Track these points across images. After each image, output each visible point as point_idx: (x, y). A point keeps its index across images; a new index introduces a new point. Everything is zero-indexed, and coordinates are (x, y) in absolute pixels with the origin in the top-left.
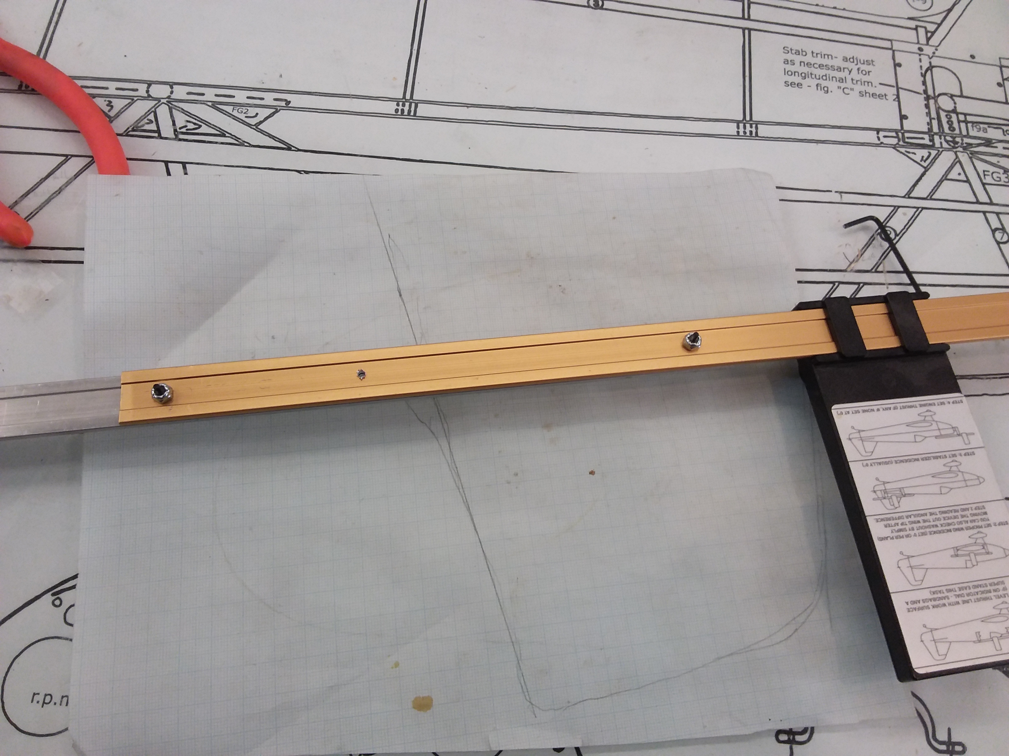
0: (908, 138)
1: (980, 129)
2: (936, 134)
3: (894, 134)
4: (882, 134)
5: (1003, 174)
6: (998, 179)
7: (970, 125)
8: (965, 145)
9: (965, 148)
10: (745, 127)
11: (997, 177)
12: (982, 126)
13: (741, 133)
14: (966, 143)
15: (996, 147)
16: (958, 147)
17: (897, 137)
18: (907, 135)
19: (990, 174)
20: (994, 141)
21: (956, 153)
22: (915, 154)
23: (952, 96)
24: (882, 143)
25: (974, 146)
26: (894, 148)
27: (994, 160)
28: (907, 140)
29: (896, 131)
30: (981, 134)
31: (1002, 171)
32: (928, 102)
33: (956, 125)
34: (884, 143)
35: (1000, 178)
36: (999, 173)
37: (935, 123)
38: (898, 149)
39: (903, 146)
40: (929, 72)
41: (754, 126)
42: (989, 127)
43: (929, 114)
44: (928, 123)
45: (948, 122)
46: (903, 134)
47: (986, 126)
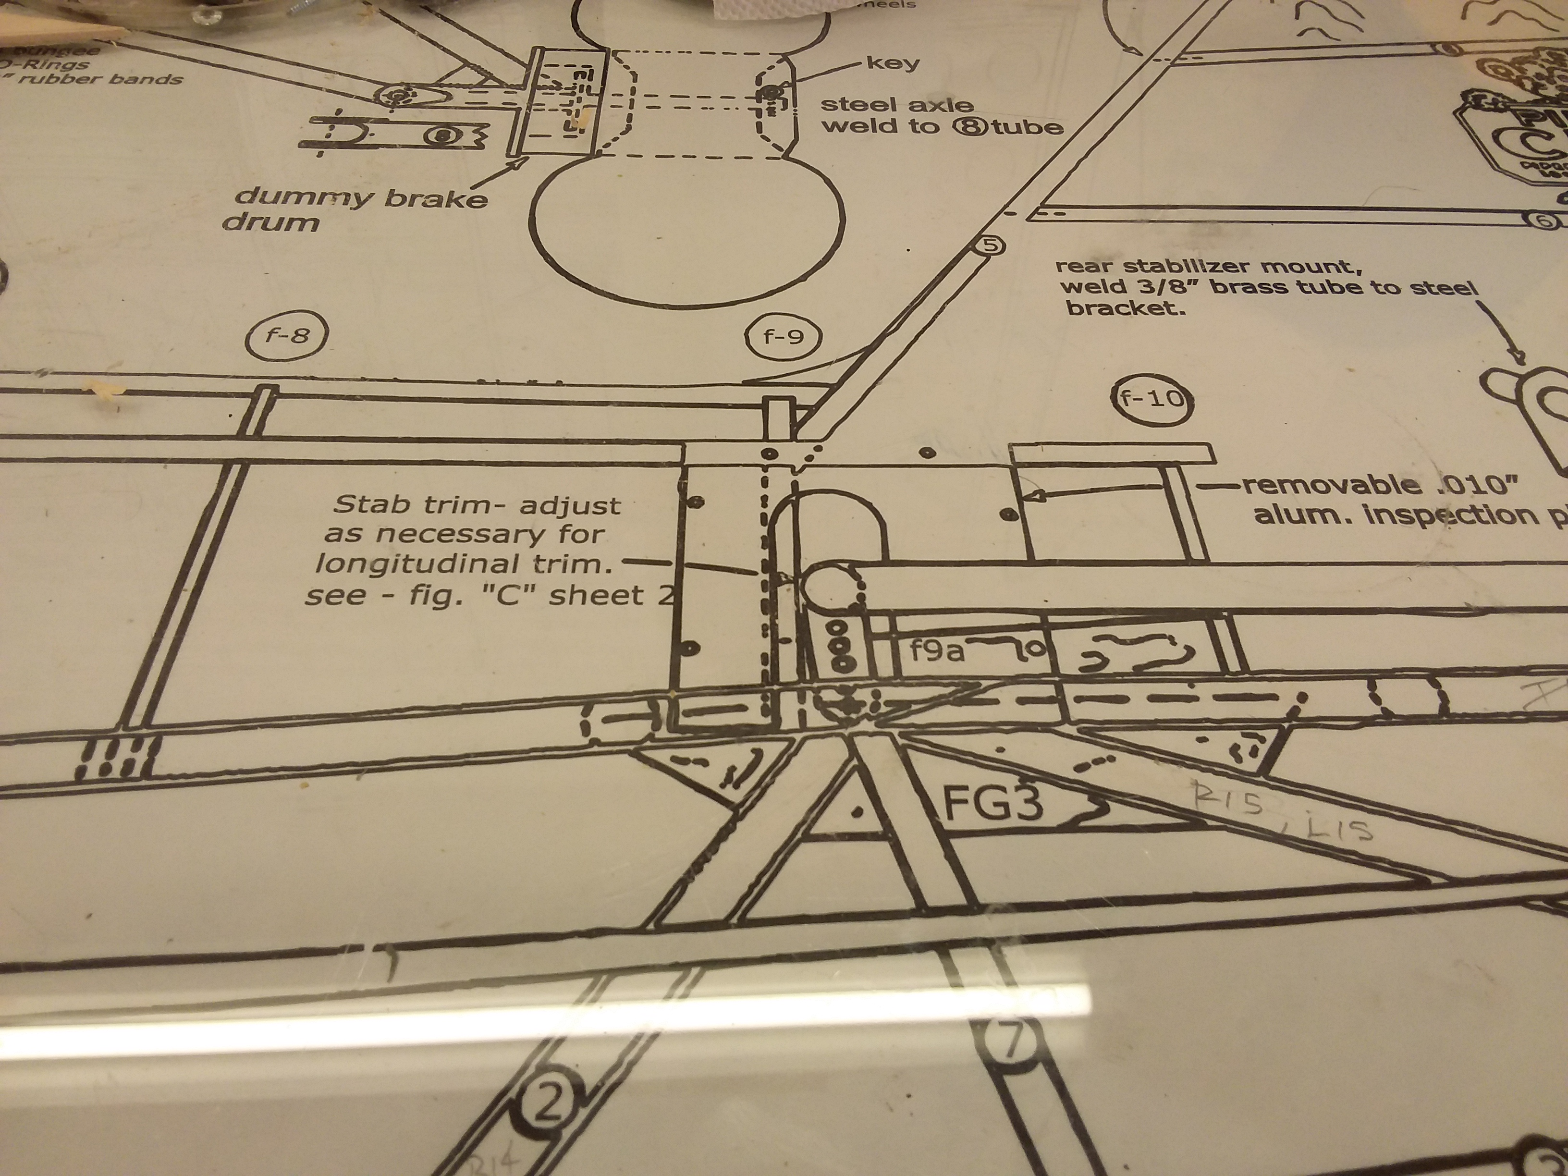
0: (688, 713)
1: (940, 651)
2: (788, 687)
3: (642, 707)
4: (600, 711)
5: (1018, 789)
6: (1001, 811)
7: (905, 645)
8: (884, 709)
9: (883, 722)
10: (111, 752)
11: (996, 804)
12: (945, 641)
13: (93, 772)
14: (887, 703)
15: (996, 702)
16: (857, 722)
17: (654, 716)
18: (685, 704)
19: (969, 795)
20: (985, 683)
21: (850, 742)
22: (704, 763)
23: (853, 567)
24: (595, 742)
25: (914, 707)
26: (636, 754)
27: (983, 744)
28: (683, 721)
29: (651, 697)
30: (945, 667)
31: (1011, 781)
32: (774, 595)
33: (858, 651)
34: (603, 740)
35: (1006, 805)
36: (1004, 789)
37: (788, 655)
38: (646, 753)
39: (666, 744)
40: (788, 511)
41: (148, 742)
42: (968, 641)
43: (771, 630)
44: (764, 656)
45: (832, 646)
46: (674, 705)
47: (960, 640)
